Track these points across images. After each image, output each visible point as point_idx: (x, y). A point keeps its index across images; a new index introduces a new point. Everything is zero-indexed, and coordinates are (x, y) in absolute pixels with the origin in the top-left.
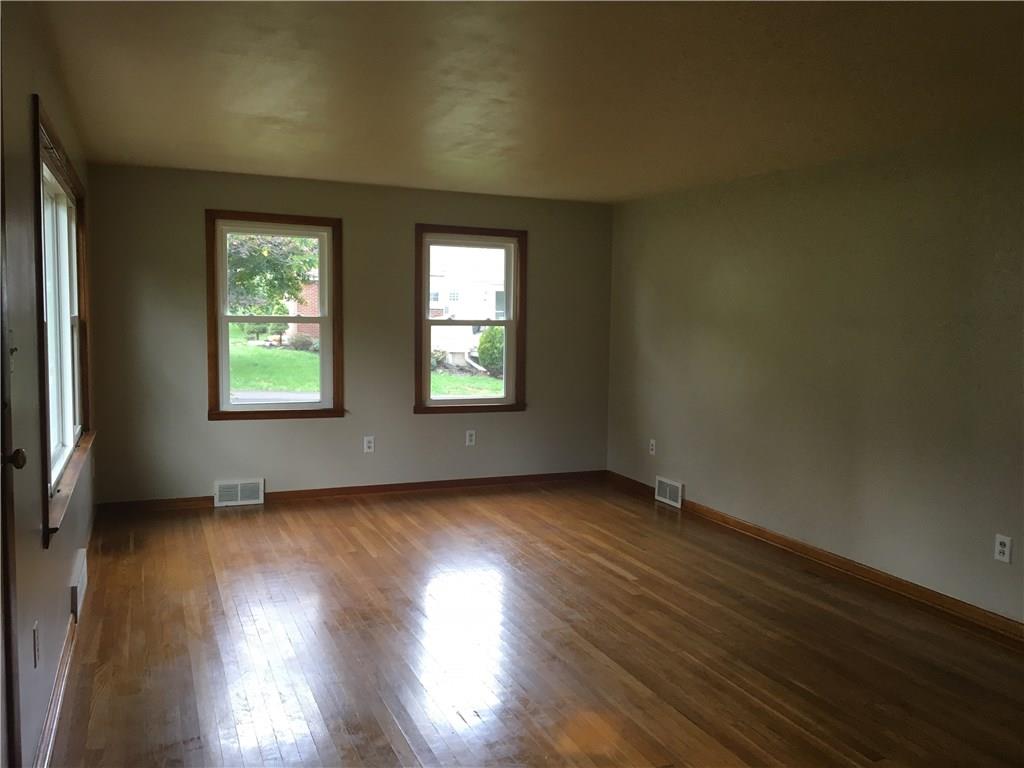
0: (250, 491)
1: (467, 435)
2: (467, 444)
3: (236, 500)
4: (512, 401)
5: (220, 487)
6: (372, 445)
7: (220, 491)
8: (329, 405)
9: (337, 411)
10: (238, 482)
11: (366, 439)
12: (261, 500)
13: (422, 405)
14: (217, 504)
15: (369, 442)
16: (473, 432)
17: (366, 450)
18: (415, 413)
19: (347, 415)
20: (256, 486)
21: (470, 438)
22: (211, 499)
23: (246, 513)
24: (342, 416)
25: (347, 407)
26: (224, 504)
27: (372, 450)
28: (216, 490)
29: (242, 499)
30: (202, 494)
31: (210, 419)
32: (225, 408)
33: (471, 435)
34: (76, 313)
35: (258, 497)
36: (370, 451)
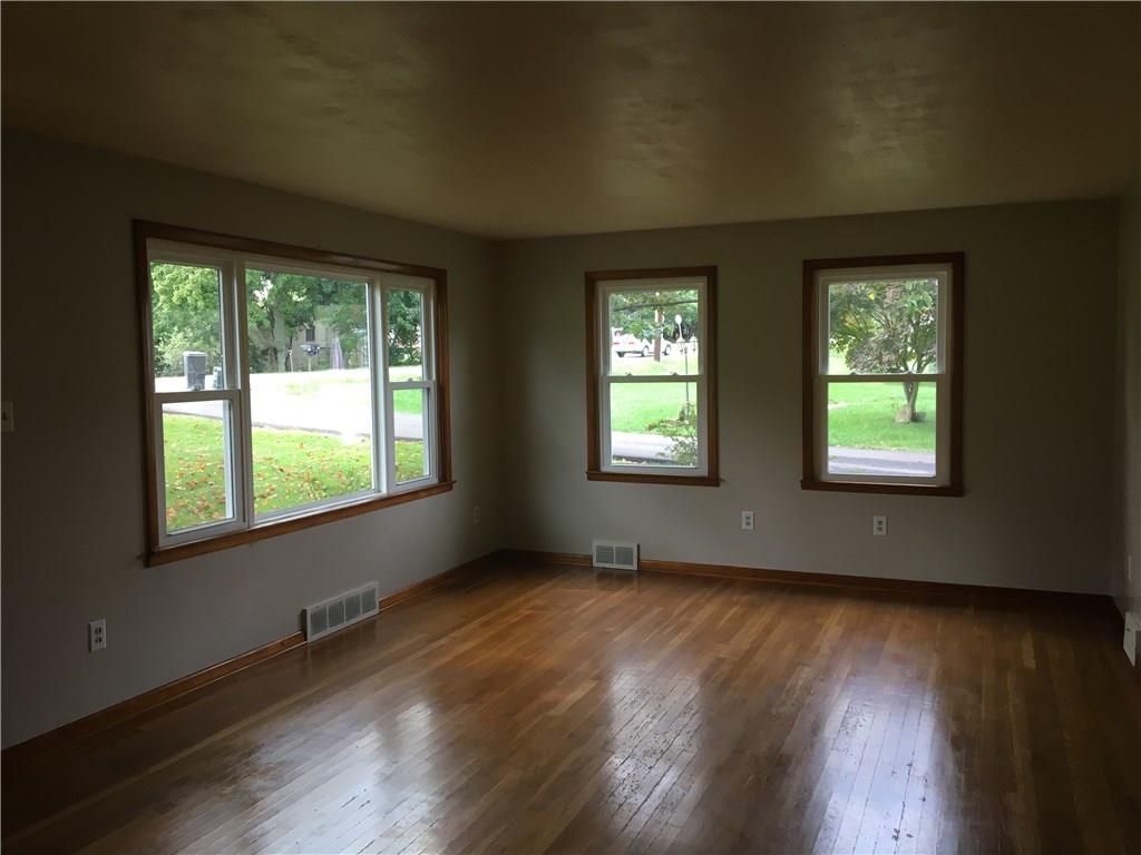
0: (625, 555)
1: (875, 523)
2: (875, 533)
3: (612, 562)
4: (945, 481)
5: (598, 548)
6: (751, 521)
7: (598, 552)
8: (704, 472)
9: (712, 479)
10: (614, 544)
11: (744, 514)
12: (635, 567)
13: (812, 475)
14: (595, 564)
15: (748, 518)
16: (884, 519)
17: (744, 526)
18: (804, 487)
19: (722, 484)
20: (630, 551)
21: (878, 525)
22: (590, 559)
23: (623, 578)
24: (718, 485)
25: (721, 476)
26: (602, 565)
27: (751, 527)
28: (594, 551)
29: (618, 562)
30: (581, 552)
31: (589, 479)
32: (604, 469)
33: (880, 522)
34: (434, 378)
35: (632, 564)
36: (749, 527)
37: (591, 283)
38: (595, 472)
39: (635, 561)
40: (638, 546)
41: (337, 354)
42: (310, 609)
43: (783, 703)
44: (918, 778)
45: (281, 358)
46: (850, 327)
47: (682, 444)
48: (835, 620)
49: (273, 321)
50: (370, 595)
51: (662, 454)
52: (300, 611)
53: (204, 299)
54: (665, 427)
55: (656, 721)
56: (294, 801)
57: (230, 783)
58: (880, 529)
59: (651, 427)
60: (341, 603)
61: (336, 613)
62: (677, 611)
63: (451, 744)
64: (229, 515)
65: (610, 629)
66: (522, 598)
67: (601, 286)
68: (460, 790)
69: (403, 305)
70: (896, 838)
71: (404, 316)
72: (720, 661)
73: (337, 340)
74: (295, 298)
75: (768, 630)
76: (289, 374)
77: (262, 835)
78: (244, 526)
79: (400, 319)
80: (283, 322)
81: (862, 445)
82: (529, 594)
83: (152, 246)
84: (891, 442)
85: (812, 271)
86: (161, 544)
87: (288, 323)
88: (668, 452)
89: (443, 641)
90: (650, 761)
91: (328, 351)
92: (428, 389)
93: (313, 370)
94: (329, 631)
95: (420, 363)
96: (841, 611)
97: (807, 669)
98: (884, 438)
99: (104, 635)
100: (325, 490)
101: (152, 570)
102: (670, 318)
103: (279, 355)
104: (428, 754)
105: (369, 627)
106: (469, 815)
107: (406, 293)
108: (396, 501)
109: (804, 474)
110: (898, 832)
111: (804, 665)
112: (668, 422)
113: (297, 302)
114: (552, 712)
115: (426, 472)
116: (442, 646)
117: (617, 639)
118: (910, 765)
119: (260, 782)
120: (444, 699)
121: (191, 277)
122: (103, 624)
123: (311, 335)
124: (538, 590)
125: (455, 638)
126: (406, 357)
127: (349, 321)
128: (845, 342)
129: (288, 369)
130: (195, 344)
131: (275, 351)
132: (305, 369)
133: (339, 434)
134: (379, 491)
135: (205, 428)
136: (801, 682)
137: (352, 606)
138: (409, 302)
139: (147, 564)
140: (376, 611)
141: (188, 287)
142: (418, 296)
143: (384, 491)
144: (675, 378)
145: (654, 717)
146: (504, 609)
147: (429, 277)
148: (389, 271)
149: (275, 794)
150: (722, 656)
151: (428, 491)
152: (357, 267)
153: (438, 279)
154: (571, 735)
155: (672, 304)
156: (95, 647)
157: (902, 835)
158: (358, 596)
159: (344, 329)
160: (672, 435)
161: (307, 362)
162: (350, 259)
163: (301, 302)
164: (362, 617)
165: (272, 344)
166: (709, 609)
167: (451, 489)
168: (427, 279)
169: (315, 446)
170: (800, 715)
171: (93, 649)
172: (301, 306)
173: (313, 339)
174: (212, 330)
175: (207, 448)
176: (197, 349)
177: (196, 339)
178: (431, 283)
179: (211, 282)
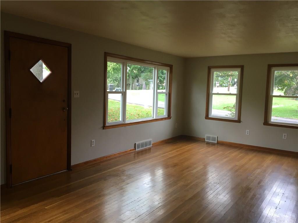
0: (214, 139)
2: (283, 138)
3: (210, 140)
5: (207, 136)
8: (237, 119)
9: (239, 121)
10: (211, 136)
11: (247, 131)
12: (216, 142)
13: (267, 122)
14: (206, 140)
15: (248, 132)
18: (264, 125)
19: (241, 122)
22: (204, 139)
23: (213, 144)
24: (240, 123)
25: (241, 120)
27: (249, 134)
28: (206, 137)
29: (212, 141)
30: (202, 137)
31: (206, 119)
32: (210, 117)
33: (285, 135)
34: (168, 91)
35: (215, 141)
36: (248, 134)
37: (209, 69)
38: (207, 117)
39: (216, 140)
40: (217, 137)
41: (144, 86)
42: (137, 143)
43: (251, 177)
44: (285, 197)
45: (131, 87)
46: (286, 84)
47: (233, 113)
48: (269, 159)
49: (129, 77)
50: (150, 142)
51: (227, 115)
52: (134, 143)
53: (114, 71)
54: (228, 108)
55: (218, 177)
56: (133, 182)
57: (119, 177)
58: (285, 137)
59: (224, 108)
60: (143, 143)
61: (142, 145)
62: (226, 153)
63: (167, 175)
64: (121, 120)
65: (209, 156)
66: (186, 146)
67: (212, 70)
68: (169, 185)
69: (161, 74)
70: (276, 209)
71: (161, 77)
72: (236, 166)
73: (144, 82)
74: (135, 72)
75: (250, 160)
76: (132, 90)
77: (126, 188)
78: (123, 123)
79: (160, 78)
80: (131, 78)
81: (287, 117)
82: (188, 146)
83: (108, 58)
84: (296, 117)
85: (270, 67)
86: (106, 125)
87: (133, 78)
88: (229, 115)
89: (167, 154)
90: (215, 185)
91: (142, 85)
92: (167, 94)
93: (138, 89)
94: (141, 149)
95: (165, 89)
96: (272, 157)
97: (259, 170)
98: (294, 115)
99: (94, 143)
100: (141, 117)
101: (104, 130)
102: (233, 79)
103: (130, 86)
104: (162, 177)
105: (150, 149)
106: (171, 190)
107: (162, 71)
108: (158, 120)
109: (264, 121)
110: (277, 207)
111: (259, 169)
112: (229, 107)
113: (135, 73)
114: (192, 172)
115: (165, 114)
116: (166, 155)
117: (209, 158)
118: (283, 194)
119: (125, 178)
120: (166, 166)
121: (111, 65)
122: (94, 140)
123: (138, 81)
124: (190, 145)
125: (170, 153)
126: (161, 87)
127: (147, 78)
128: (284, 88)
129: (132, 89)
130: (111, 82)
131: (129, 85)
132: (136, 89)
133: (143, 105)
134: (154, 118)
135: (113, 102)
136: (257, 172)
137: (146, 144)
138: (162, 73)
139: (103, 129)
140: (151, 146)
141: (110, 68)
142: (165, 72)
143: (155, 118)
144: (230, 94)
145: (217, 176)
146: (182, 148)
147: (168, 67)
148: (159, 65)
149: (128, 180)
150: (237, 164)
151: (165, 119)
152: (152, 64)
153: (171, 67)
154: (196, 177)
155: (233, 76)
156: (92, 145)
157: (278, 208)
158: (147, 142)
159: (146, 80)
160: (230, 110)
161: (137, 88)
162: (150, 62)
163: (136, 73)
164: (148, 147)
165: (129, 83)
166: (235, 154)
167: (170, 119)
168: (167, 67)
169: (138, 108)
170: (255, 179)
171: (92, 146)
172: (135, 74)
173: (138, 82)
174: (115, 79)
175: (113, 107)
176: (111, 83)
177: (111, 81)
178: (169, 68)
179: (115, 67)
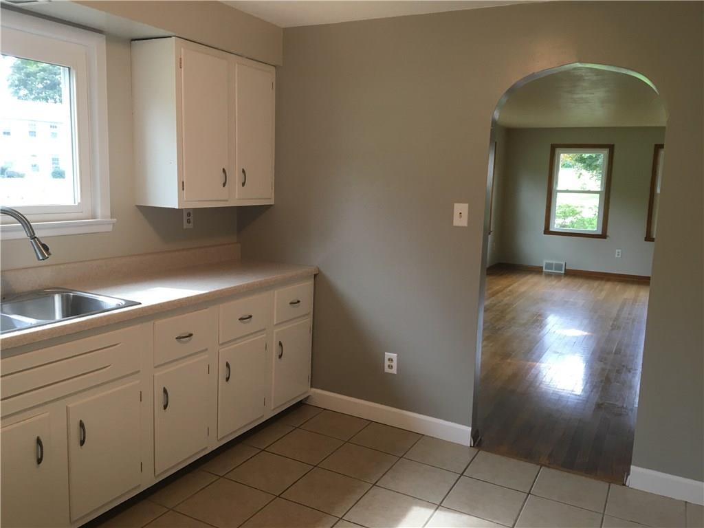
0: (559, 267)
3: (553, 270)
5: (546, 263)
6: (620, 254)
7: (546, 265)
8: (599, 232)
9: (603, 236)
10: (554, 262)
11: (617, 251)
12: (563, 272)
13: (650, 235)
14: (544, 270)
17: (617, 256)
18: (646, 240)
19: (608, 238)
20: (562, 265)
22: (542, 267)
23: (557, 276)
24: (605, 238)
25: (608, 234)
26: (547, 270)
27: (620, 256)
28: (544, 265)
29: (556, 269)
30: (538, 265)
31: (544, 234)
32: (551, 229)
35: (562, 270)
37: (553, 149)
38: (547, 231)
39: (563, 269)
40: (566, 263)
67: (558, 150)
85: (659, 149)
109: (646, 234)
144: (589, 192)
